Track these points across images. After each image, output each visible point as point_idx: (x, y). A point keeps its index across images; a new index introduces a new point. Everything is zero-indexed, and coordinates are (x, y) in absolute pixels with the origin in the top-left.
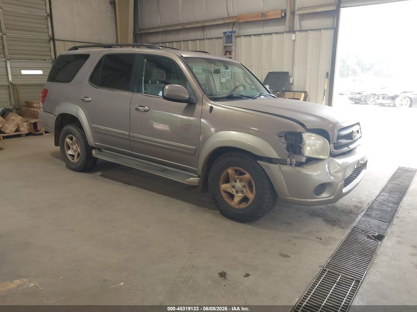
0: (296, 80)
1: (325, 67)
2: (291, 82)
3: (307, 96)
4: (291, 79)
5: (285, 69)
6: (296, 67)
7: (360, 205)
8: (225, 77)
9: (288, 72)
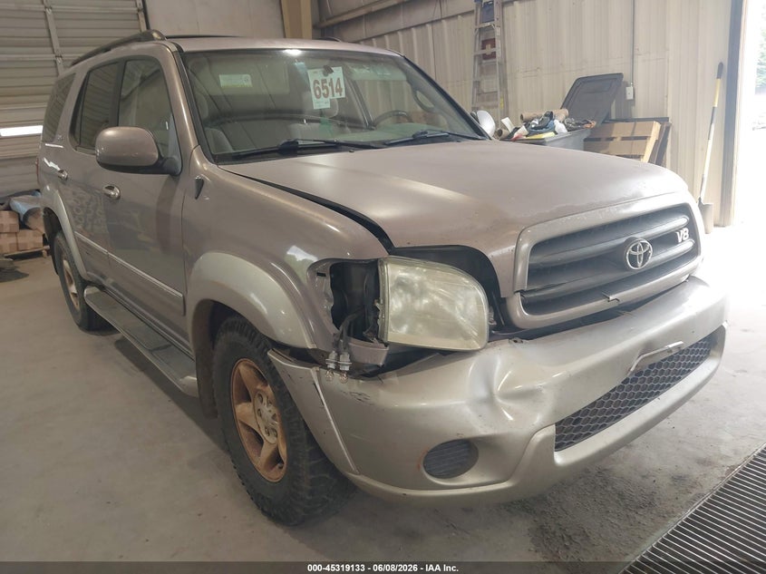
0: (642, 93)
1: (714, 51)
2: (630, 97)
3: (668, 129)
4: (629, 90)
5: (613, 67)
6: (639, 59)
7: (696, 472)
8: (326, 96)
9: (620, 75)
